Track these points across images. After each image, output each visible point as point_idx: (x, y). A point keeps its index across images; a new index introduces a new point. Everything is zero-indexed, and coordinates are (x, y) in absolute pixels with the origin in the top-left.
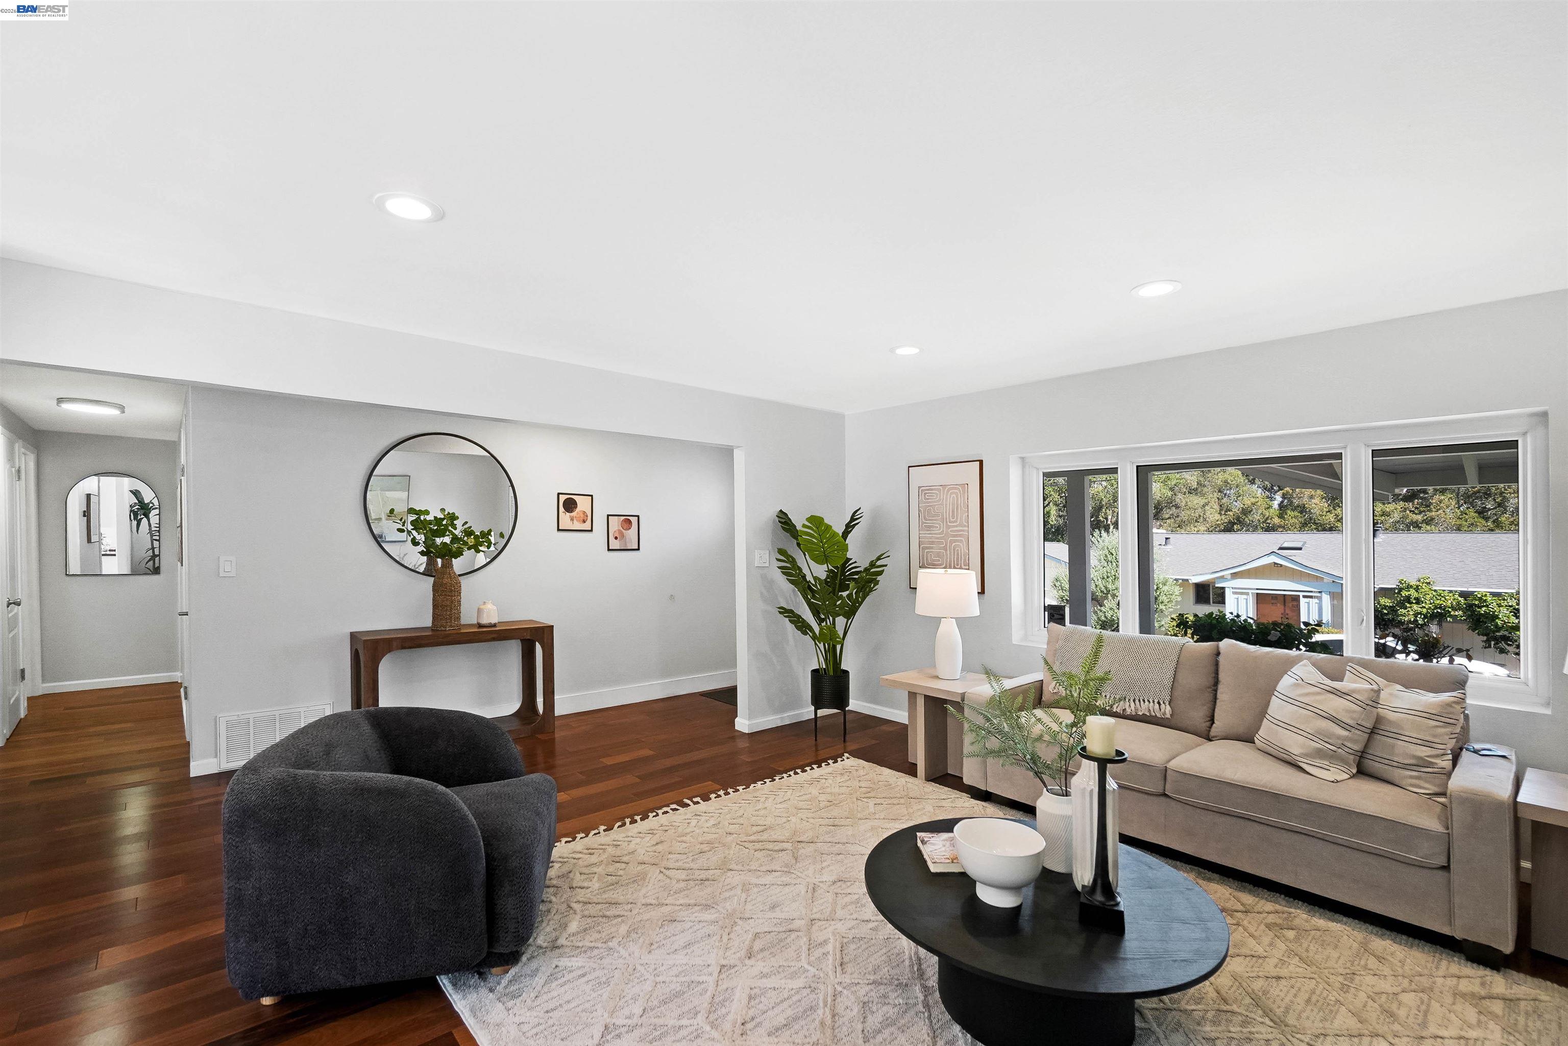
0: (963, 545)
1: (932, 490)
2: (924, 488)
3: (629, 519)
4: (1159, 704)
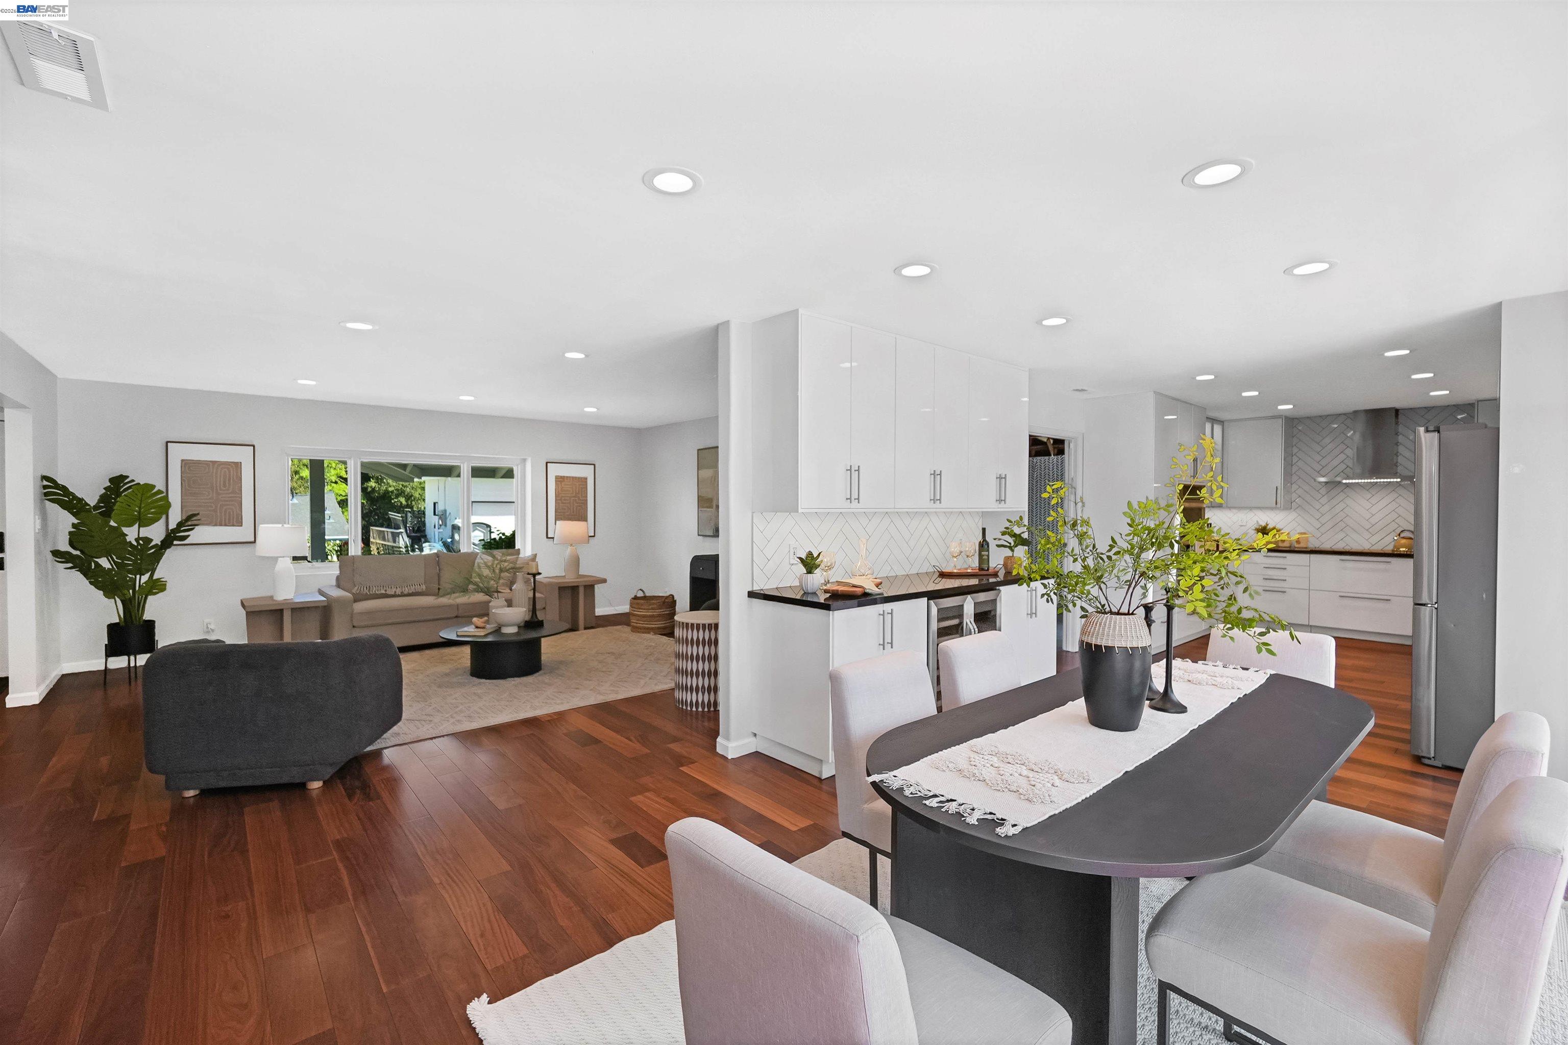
0: (235, 506)
2: (186, 462)
4: (420, 585)
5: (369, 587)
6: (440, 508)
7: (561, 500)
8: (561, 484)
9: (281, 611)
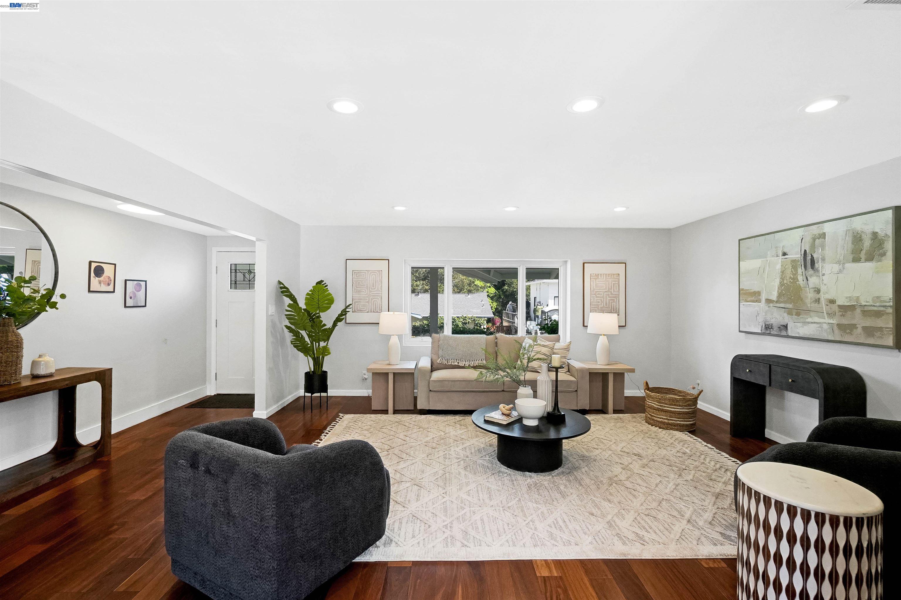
0: (379, 300)
1: (361, 272)
2: (355, 271)
3: (140, 283)
4: (482, 360)
5: (448, 359)
6: (538, 300)
7: (595, 294)
8: (596, 281)
9: (387, 374)
